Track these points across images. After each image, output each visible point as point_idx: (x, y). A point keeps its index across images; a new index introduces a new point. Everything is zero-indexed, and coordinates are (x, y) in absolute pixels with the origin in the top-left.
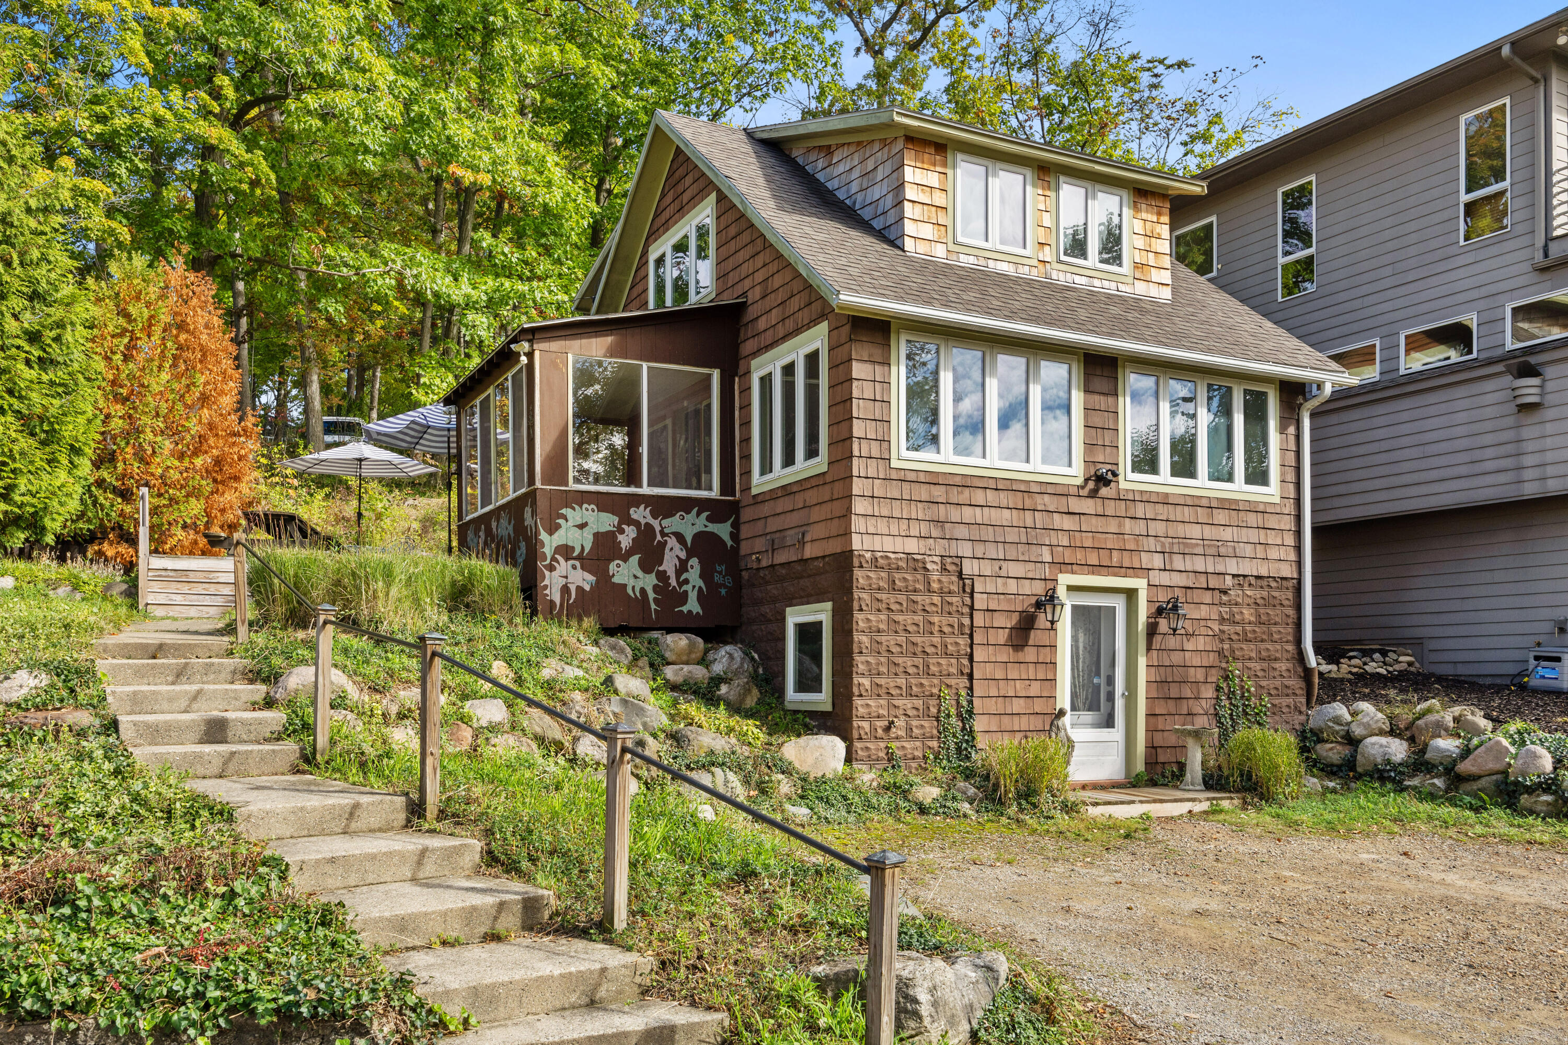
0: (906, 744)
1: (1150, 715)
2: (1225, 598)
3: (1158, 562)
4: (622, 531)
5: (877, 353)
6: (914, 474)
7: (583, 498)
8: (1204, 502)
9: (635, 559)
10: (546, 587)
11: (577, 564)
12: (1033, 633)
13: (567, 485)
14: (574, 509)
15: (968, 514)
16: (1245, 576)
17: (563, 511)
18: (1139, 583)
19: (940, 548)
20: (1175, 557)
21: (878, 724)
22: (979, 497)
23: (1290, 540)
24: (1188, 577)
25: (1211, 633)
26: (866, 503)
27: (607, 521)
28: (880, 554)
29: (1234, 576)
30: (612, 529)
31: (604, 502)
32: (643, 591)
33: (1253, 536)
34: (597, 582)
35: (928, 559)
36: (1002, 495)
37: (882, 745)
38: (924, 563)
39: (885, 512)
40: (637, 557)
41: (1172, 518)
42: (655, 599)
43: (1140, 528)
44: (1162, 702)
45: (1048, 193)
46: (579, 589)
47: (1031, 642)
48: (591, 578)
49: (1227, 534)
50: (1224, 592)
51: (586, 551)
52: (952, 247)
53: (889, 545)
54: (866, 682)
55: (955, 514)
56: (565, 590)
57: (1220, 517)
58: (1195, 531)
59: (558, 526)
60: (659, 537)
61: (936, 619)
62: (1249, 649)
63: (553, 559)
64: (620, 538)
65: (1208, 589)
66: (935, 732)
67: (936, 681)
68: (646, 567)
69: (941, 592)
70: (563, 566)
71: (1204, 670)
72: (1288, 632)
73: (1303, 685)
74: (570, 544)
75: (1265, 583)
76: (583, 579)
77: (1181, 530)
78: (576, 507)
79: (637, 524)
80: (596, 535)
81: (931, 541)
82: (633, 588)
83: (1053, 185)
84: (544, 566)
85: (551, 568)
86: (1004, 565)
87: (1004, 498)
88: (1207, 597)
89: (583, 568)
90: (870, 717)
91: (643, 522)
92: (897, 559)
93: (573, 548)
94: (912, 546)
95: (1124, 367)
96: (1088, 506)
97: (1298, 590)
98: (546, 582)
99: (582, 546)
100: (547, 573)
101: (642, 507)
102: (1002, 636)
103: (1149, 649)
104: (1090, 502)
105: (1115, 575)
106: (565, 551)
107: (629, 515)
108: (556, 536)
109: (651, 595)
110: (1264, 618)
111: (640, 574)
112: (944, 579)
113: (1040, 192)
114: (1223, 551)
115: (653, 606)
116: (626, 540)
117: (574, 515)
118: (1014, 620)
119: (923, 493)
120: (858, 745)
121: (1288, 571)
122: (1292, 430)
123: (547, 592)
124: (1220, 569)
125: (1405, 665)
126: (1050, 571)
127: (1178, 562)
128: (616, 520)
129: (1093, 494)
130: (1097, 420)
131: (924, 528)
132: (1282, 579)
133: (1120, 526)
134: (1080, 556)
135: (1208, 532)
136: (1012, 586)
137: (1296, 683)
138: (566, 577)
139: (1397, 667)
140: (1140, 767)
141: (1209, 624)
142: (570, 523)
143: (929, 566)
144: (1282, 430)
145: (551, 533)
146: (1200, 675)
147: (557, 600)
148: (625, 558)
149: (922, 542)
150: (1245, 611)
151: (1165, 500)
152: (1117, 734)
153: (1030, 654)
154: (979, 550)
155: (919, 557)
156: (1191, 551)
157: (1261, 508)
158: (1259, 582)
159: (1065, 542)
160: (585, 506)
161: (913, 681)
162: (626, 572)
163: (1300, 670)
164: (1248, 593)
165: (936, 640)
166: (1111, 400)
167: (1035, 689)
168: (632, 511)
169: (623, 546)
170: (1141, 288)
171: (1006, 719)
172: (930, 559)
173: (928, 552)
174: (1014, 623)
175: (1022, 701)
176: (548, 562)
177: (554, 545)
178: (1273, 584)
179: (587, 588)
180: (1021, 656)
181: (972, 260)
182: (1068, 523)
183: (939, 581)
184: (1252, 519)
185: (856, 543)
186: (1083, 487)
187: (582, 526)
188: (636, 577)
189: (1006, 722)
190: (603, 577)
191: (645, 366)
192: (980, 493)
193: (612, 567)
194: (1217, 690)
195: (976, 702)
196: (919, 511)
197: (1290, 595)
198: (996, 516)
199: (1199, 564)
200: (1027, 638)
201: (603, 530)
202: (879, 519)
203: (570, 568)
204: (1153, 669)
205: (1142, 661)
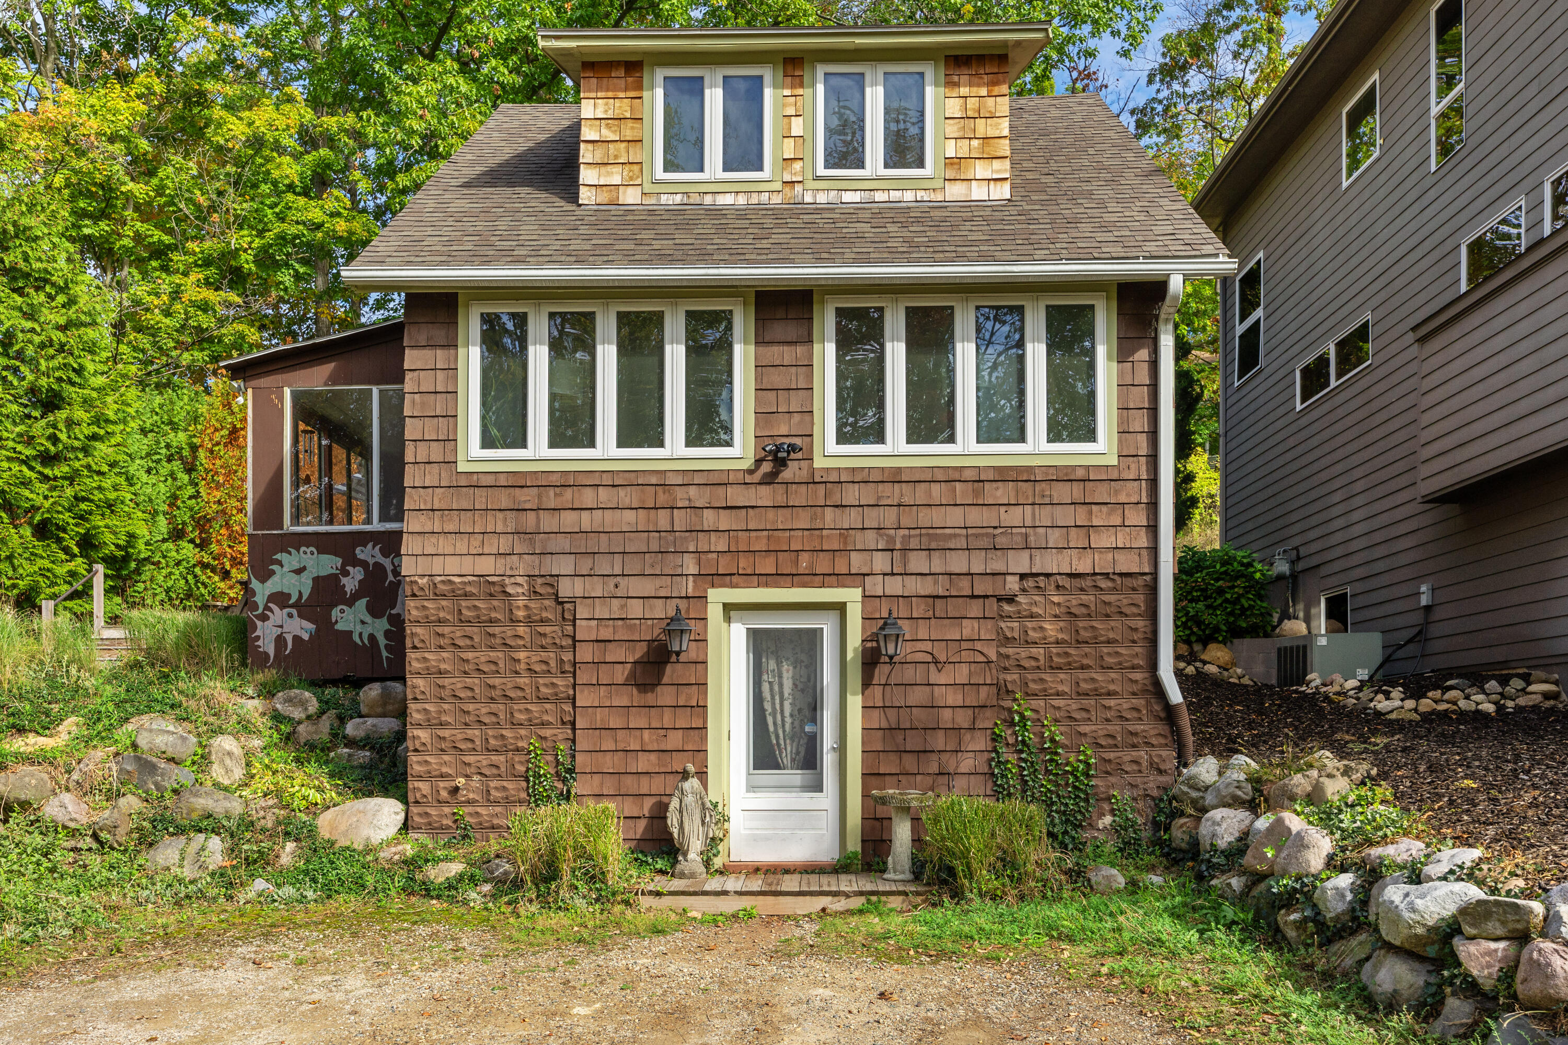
0: (482, 810)
1: (868, 776)
2: (1007, 608)
3: (881, 562)
4: (346, 574)
5: (439, 334)
6: (492, 477)
7: (298, 541)
8: (968, 475)
9: (362, 603)
10: (258, 638)
11: (294, 612)
12: (669, 668)
13: (282, 529)
14: (290, 553)
15: (569, 520)
16: (1048, 575)
17: (278, 556)
18: (852, 596)
19: (523, 566)
20: (912, 556)
21: (441, 784)
22: (588, 497)
23: (1139, 518)
24: (936, 583)
25: (983, 659)
26: (423, 518)
27: (328, 564)
28: (439, 578)
29: (1023, 576)
30: (334, 571)
31: (323, 543)
32: (372, 637)
33: (1065, 516)
34: (317, 630)
35: (507, 581)
36: (622, 492)
37: (447, 810)
38: (503, 586)
39: (450, 527)
40: (364, 601)
41: (906, 500)
42: (386, 646)
43: (851, 518)
44: (893, 757)
45: (800, 91)
46: (296, 638)
47: (665, 680)
48: (311, 626)
49: (1014, 517)
50: (1011, 600)
51: (304, 598)
52: (648, 188)
53: (452, 566)
54: (423, 735)
55: (548, 522)
56: (280, 641)
57: (999, 493)
58: (955, 517)
59: (273, 573)
60: (391, 577)
61: (522, 655)
62: (1061, 682)
63: (267, 608)
64: (344, 580)
65: (973, 597)
66: (523, 795)
67: (523, 732)
68: (375, 611)
69: (529, 621)
70: (278, 615)
71: (970, 712)
72: (1136, 653)
73: (1163, 728)
74: (286, 591)
75: (1088, 582)
76: (301, 628)
77: (927, 517)
78: (293, 551)
79: (364, 564)
80: (316, 580)
81: (515, 558)
82: (361, 635)
83: (806, 79)
84: (256, 616)
85: (264, 618)
86: (623, 582)
87: (625, 496)
88: (975, 609)
89: (300, 616)
90: (428, 776)
91: (371, 561)
92: (464, 583)
93: (289, 596)
94: (486, 566)
95: (822, 302)
96: (765, 495)
97: (1153, 590)
98: (258, 633)
99: (300, 593)
100: (259, 623)
101: (370, 545)
102: (621, 674)
103: (867, 684)
104: (764, 490)
105: (804, 585)
106: (280, 599)
107: (355, 555)
108: (269, 583)
109: (382, 641)
110: (1085, 634)
111: (368, 619)
112: (532, 605)
113: (787, 92)
114: (1001, 541)
115: (385, 654)
116: (350, 584)
117: (290, 560)
118: (640, 651)
119: (504, 499)
120: (414, 810)
121: (1129, 563)
122: (1143, 354)
123: (260, 643)
124: (998, 566)
125: (1538, 698)
126: (695, 588)
127: (918, 562)
128: (339, 561)
129: (770, 479)
130: (776, 379)
131: (504, 544)
132: (1121, 575)
133: (813, 518)
134: (744, 564)
135: (975, 517)
136: (636, 609)
137: (1149, 728)
138: (281, 627)
139: (1522, 701)
140: (854, 845)
141: (978, 646)
142: (286, 569)
143: (510, 590)
144: (1123, 354)
145: (263, 581)
146: (963, 719)
147: (271, 652)
148: (351, 602)
149: (501, 561)
150: (1047, 626)
151: (895, 477)
152: (826, 800)
153: (665, 695)
154: (585, 566)
155: (495, 579)
156: (942, 544)
157: (1080, 474)
158: (1077, 583)
159: (722, 547)
160: (303, 549)
161: (490, 732)
162: (351, 617)
163: (1157, 707)
164: (1056, 599)
165: (523, 681)
166: (800, 349)
167: (674, 740)
168: (358, 550)
169: (348, 589)
170: (955, 192)
171: (629, 780)
172: (513, 580)
173: (509, 572)
174: (638, 655)
175: (653, 757)
176: (260, 611)
177: (267, 593)
178: (1104, 584)
179: (306, 637)
180: (650, 698)
181: (678, 199)
182: (725, 521)
183: (526, 607)
184: (1062, 492)
185: (408, 567)
186: (750, 472)
187: (299, 571)
188: (363, 622)
189: (630, 784)
190: (324, 624)
191: (375, 390)
192: (589, 492)
193: (335, 613)
194: (994, 740)
195: (579, 758)
196: (498, 523)
197: (1140, 599)
198: (610, 520)
199: (958, 563)
200: (660, 674)
201: (323, 573)
202: (442, 537)
203: (285, 616)
204: (876, 712)
205: (855, 703)
